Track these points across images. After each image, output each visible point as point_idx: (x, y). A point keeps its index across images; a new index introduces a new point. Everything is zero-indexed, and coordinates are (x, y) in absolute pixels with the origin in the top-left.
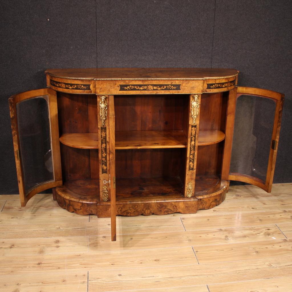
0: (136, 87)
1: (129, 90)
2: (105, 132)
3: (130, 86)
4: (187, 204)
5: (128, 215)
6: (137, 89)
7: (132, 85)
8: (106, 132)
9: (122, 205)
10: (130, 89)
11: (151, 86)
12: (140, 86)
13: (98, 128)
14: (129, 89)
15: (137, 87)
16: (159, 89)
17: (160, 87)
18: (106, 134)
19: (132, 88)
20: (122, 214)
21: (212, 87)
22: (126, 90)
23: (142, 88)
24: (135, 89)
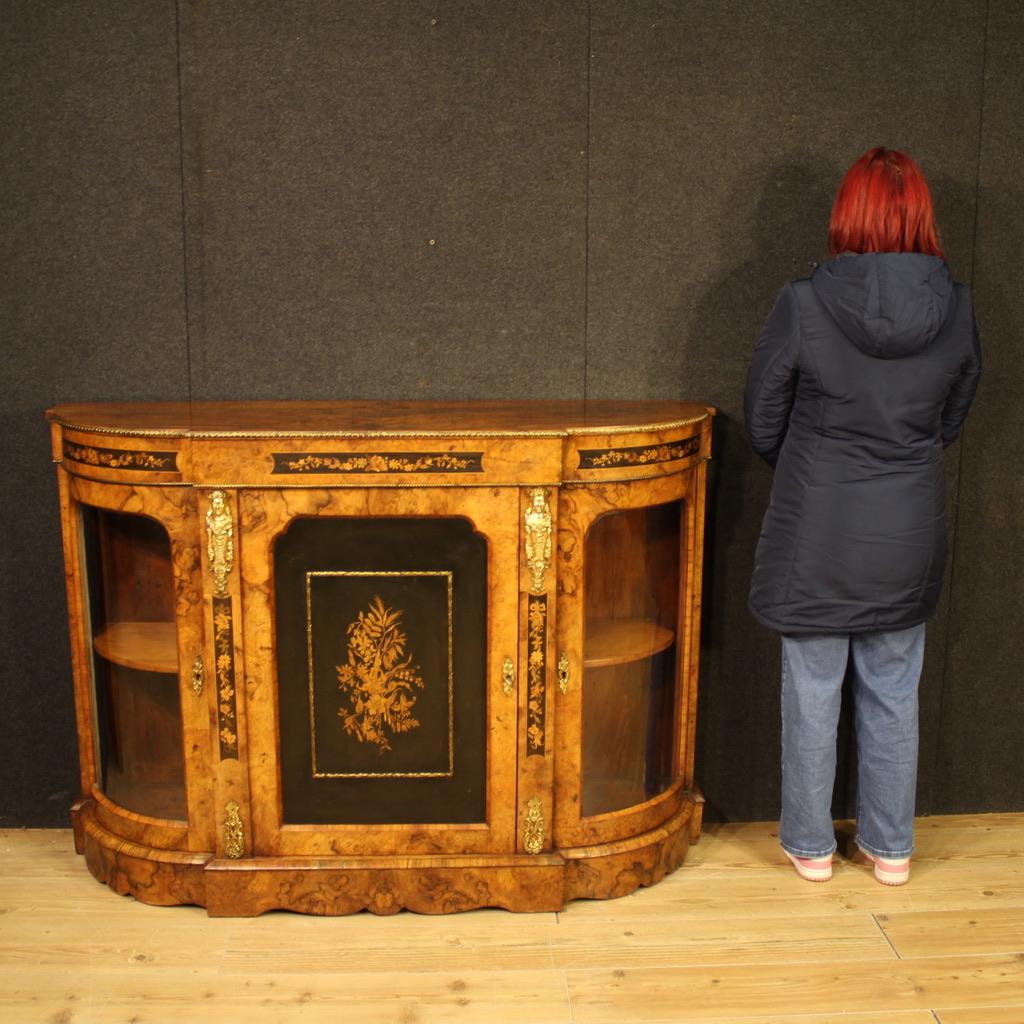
0: (327, 462)
1: (305, 471)
2: (226, 615)
3: (309, 459)
4: (527, 878)
5: (315, 910)
6: (332, 467)
7: (314, 455)
8: (231, 615)
9: (292, 873)
10: (307, 468)
11: (380, 458)
12: (343, 457)
13: (205, 602)
14: (304, 467)
15: (333, 463)
16: (409, 467)
17: (410, 462)
18: (230, 622)
19: (315, 464)
20: (292, 907)
21: (596, 461)
22: (296, 471)
23: (348, 466)
24: (324, 470)
